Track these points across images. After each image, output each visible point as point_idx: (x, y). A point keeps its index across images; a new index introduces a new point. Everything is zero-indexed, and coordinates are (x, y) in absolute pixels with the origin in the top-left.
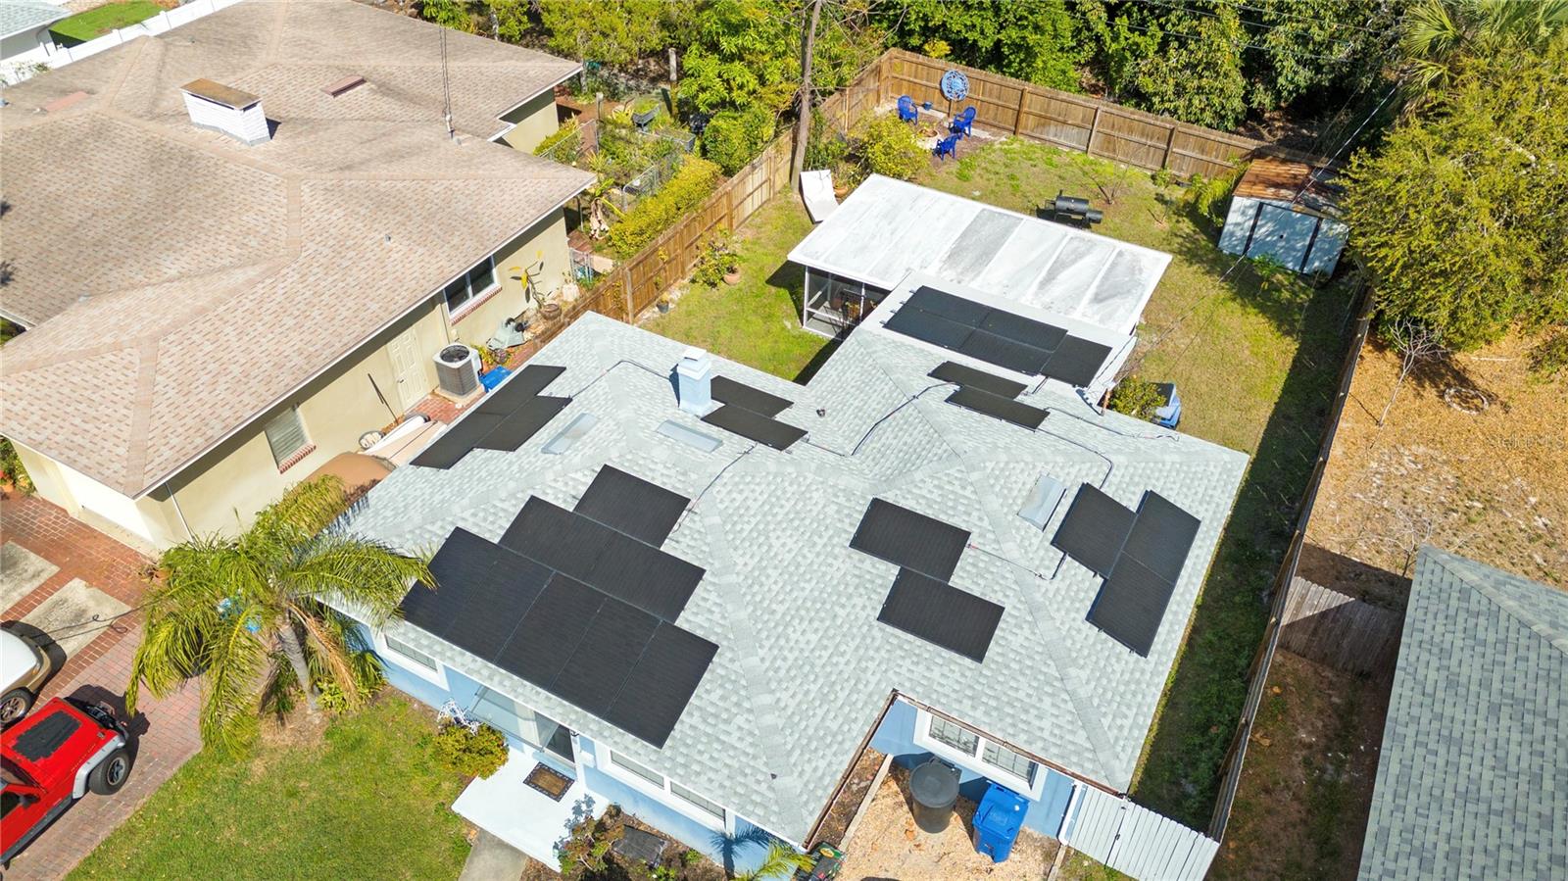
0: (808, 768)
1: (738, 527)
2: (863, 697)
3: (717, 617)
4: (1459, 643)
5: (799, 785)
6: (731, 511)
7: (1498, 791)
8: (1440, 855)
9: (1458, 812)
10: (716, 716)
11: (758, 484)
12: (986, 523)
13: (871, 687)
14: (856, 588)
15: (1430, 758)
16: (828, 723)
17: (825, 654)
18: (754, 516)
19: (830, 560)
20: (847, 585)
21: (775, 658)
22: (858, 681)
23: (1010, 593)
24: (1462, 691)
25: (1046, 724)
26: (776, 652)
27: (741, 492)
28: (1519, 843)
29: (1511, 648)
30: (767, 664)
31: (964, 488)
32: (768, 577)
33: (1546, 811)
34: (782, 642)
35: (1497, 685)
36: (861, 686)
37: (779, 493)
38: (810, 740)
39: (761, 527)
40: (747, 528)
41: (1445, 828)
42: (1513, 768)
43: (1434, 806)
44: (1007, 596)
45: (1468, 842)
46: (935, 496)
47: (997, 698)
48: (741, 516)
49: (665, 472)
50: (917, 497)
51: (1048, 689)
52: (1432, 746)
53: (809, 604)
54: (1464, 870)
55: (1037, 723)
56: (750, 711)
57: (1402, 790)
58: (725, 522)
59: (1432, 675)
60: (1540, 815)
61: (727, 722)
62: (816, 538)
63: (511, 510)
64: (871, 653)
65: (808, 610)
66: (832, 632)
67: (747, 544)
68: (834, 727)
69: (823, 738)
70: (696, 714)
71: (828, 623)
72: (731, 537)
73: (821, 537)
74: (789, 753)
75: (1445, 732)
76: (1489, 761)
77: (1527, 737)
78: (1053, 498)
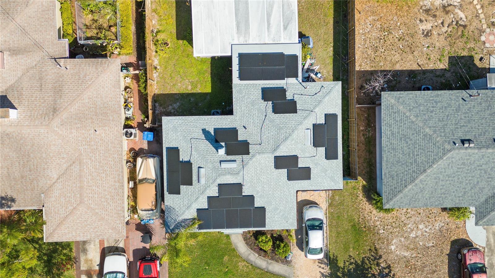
0: (291, 216)
1: (254, 182)
2: (292, 196)
3: (261, 202)
4: (393, 122)
5: (291, 220)
6: (250, 180)
7: (403, 159)
8: (395, 176)
9: (397, 166)
10: (271, 218)
11: (251, 169)
12: (300, 151)
13: (293, 193)
14: (280, 176)
15: (391, 155)
16: (290, 206)
17: (282, 194)
18: (255, 177)
19: (273, 174)
20: (278, 177)
21: (276, 202)
22: (290, 194)
23: (310, 163)
24: (395, 135)
25: (326, 184)
26: (275, 201)
27: (249, 174)
28: (407, 170)
29: (403, 121)
30: (275, 205)
31: (292, 146)
32: (265, 188)
33: (411, 162)
34: (275, 198)
35: (401, 132)
36: (291, 195)
37: (255, 167)
38: (289, 211)
39: (257, 178)
40: (255, 181)
41: (395, 170)
42: (405, 153)
43: (393, 165)
44: (310, 164)
45: (399, 172)
46: (287, 150)
47: (315, 183)
48: (253, 179)
49: (232, 180)
50: (283, 152)
51: (324, 178)
52: (391, 151)
53: (274, 187)
54: (399, 178)
55: (324, 184)
56: (277, 214)
57: (387, 163)
58: (251, 183)
59: (389, 133)
60: (410, 163)
61: (274, 217)
62: (268, 171)
63: (205, 201)
64: (289, 187)
65: (275, 188)
66: (281, 189)
67: (257, 184)
68: (291, 206)
69: (291, 209)
70: (268, 219)
71: (280, 188)
72: (254, 186)
73: (268, 170)
74: (287, 217)
75: (393, 147)
76: (401, 152)
77: (407, 145)
78: (309, 134)
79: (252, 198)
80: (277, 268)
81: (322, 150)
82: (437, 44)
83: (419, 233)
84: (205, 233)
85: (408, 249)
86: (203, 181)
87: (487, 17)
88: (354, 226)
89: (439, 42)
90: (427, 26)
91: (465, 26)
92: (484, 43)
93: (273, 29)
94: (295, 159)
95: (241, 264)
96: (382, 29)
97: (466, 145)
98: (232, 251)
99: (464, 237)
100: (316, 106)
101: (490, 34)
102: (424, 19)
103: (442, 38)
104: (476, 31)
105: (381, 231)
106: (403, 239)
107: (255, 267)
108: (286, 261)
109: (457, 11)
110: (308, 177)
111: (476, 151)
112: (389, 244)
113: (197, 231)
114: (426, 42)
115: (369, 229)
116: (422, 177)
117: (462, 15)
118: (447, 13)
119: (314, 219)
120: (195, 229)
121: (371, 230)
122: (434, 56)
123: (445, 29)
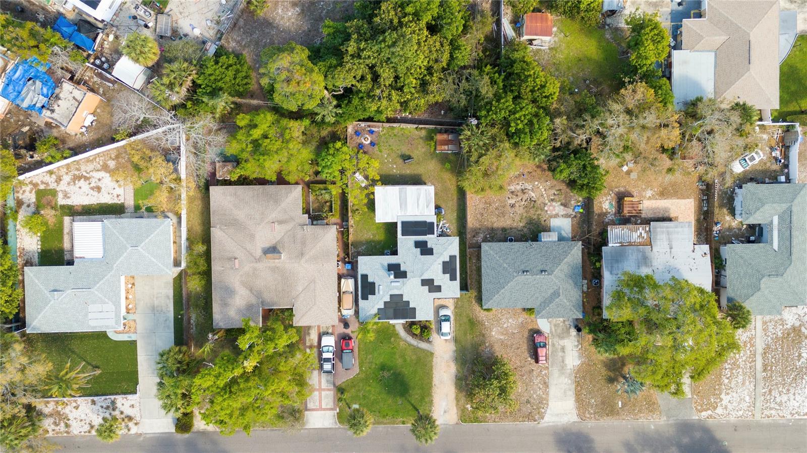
0: (431, 313)
2: (432, 302)
3: (413, 305)
5: (431, 315)
6: (407, 292)
7: (493, 281)
8: (489, 290)
9: (490, 284)
10: (419, 313)
11: (408, 286)
12: (435, 276)
13: (432, 300)
14: (425, 290)
15: (487, 278)
17: (425, 300)
18: (410, 290)
19: (420, 289)
20: (423, 290)
22: (430, 300)
24: (488, 267)
26: (421, 304)
27: (407, 289)
28: (495, 286)
29: (492, 259)
30: (421, 306)
31: (430, 273)
32: (416, 297)
33: (497, 282)
35: (491, 266)
37: (410, 285)
41: (489, 287)
42: (494, 277)
43: (488, 284)
44: (441, 284)
45: (491, 288)
46: (428, 276)
47: (445, 294)
48: (409, 292)
49: (397, 292)
50: (426, 277)
51: (450, 291)
52: (486, 276)
54: (491, 291)
55: (450, 295)
56: (423, 311)
57: (485, 283)
58: (408, 294)
59: (485, 266)
61: (421, 313)
63: (382, 304)
64: (430, 296)
65: (422, 297)
68: (431, 308)
69: (430, 310)
70: (417, 314)
71: (424, 296)
72: (410, 295)
73: (418, 287)
74: (428, 313)
75: (488, 274)
76: (492, 277)
77: (495, 273)
78: (440, 267)
79: (408, 302)
80: (423, 345)
81: (448, 276)
82: (519, 212)
83: (509, 324)
84: (382, 322)
85: (502, 334)
86: (381, 292)
87: (548, 196)
88: (470, 320)
89: (520, 210)
90: (512, 201)
91: (535, 201)
92: (547, 211)
93: (420, 207)
94: (432, 280)
95: (401, 343)
96: (486, 203)
97: (525, 274)
98: (397, 335)
99: (536, 327)
100: (444, 251)
101: (550, 206)
102: (510, 197)
103: (521, 208)
104: (542, 204)
105: (486, 323)
106: (499, 328)
107: (410, 345)
108: (428, 341)
109: (530, 192)
110: (440, 291)
111: (531, 277)
112: (491, 331)
113: (378, 321)
114: (512, 210)
115: (479, 322)
116: (502, 291)
117: (533, 195)
118: (524, 193)
119: (445, 316)
120: (376, 320)
121: (481, 323)
122: (517, 218)
123: (523, 203)
